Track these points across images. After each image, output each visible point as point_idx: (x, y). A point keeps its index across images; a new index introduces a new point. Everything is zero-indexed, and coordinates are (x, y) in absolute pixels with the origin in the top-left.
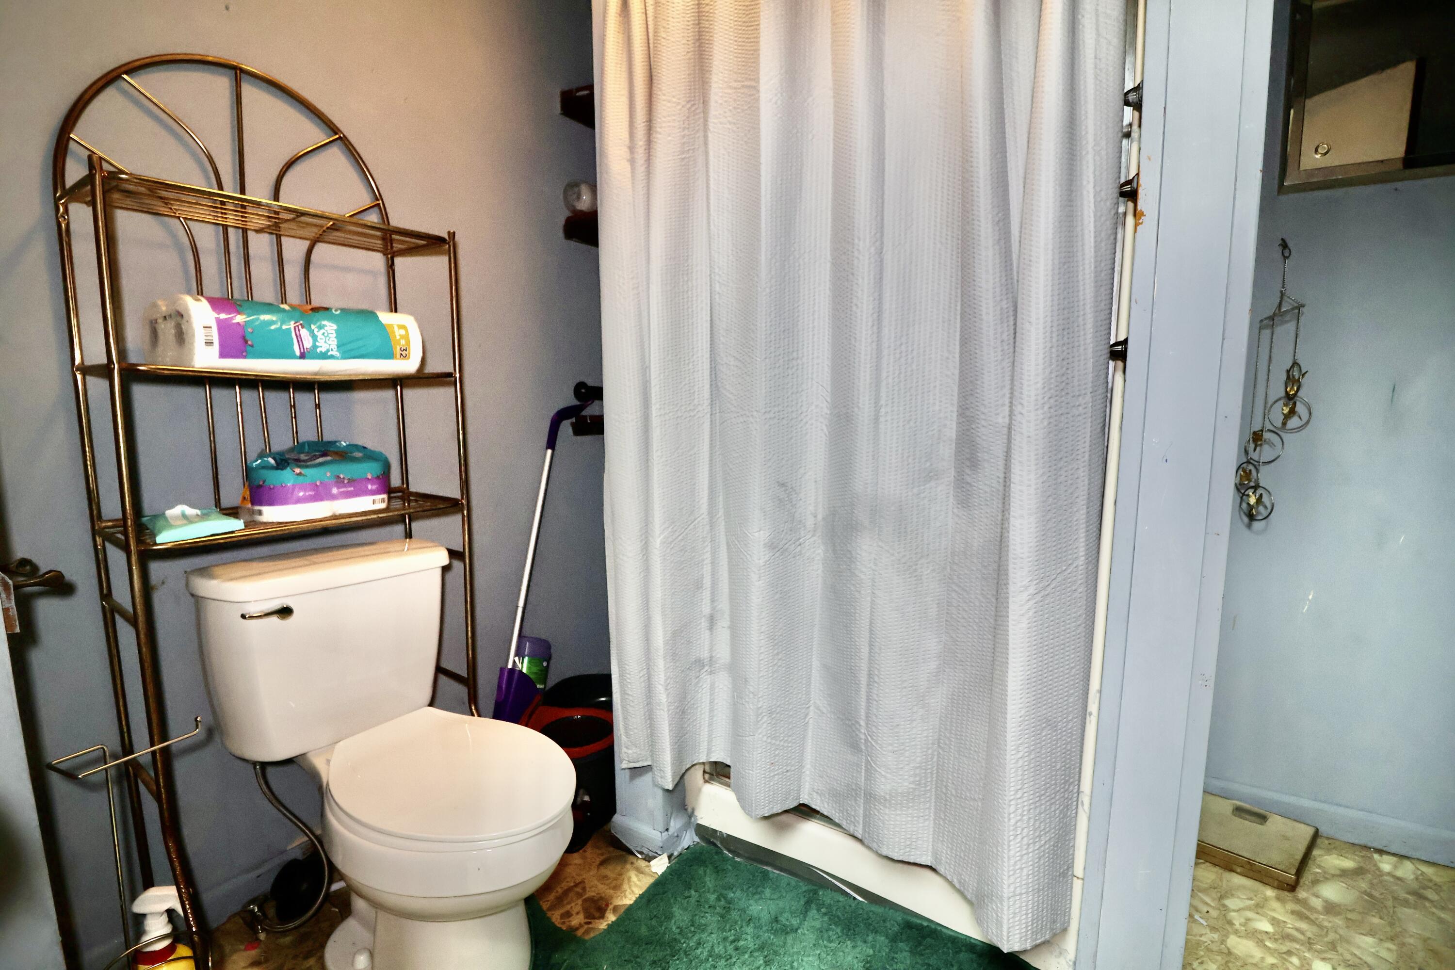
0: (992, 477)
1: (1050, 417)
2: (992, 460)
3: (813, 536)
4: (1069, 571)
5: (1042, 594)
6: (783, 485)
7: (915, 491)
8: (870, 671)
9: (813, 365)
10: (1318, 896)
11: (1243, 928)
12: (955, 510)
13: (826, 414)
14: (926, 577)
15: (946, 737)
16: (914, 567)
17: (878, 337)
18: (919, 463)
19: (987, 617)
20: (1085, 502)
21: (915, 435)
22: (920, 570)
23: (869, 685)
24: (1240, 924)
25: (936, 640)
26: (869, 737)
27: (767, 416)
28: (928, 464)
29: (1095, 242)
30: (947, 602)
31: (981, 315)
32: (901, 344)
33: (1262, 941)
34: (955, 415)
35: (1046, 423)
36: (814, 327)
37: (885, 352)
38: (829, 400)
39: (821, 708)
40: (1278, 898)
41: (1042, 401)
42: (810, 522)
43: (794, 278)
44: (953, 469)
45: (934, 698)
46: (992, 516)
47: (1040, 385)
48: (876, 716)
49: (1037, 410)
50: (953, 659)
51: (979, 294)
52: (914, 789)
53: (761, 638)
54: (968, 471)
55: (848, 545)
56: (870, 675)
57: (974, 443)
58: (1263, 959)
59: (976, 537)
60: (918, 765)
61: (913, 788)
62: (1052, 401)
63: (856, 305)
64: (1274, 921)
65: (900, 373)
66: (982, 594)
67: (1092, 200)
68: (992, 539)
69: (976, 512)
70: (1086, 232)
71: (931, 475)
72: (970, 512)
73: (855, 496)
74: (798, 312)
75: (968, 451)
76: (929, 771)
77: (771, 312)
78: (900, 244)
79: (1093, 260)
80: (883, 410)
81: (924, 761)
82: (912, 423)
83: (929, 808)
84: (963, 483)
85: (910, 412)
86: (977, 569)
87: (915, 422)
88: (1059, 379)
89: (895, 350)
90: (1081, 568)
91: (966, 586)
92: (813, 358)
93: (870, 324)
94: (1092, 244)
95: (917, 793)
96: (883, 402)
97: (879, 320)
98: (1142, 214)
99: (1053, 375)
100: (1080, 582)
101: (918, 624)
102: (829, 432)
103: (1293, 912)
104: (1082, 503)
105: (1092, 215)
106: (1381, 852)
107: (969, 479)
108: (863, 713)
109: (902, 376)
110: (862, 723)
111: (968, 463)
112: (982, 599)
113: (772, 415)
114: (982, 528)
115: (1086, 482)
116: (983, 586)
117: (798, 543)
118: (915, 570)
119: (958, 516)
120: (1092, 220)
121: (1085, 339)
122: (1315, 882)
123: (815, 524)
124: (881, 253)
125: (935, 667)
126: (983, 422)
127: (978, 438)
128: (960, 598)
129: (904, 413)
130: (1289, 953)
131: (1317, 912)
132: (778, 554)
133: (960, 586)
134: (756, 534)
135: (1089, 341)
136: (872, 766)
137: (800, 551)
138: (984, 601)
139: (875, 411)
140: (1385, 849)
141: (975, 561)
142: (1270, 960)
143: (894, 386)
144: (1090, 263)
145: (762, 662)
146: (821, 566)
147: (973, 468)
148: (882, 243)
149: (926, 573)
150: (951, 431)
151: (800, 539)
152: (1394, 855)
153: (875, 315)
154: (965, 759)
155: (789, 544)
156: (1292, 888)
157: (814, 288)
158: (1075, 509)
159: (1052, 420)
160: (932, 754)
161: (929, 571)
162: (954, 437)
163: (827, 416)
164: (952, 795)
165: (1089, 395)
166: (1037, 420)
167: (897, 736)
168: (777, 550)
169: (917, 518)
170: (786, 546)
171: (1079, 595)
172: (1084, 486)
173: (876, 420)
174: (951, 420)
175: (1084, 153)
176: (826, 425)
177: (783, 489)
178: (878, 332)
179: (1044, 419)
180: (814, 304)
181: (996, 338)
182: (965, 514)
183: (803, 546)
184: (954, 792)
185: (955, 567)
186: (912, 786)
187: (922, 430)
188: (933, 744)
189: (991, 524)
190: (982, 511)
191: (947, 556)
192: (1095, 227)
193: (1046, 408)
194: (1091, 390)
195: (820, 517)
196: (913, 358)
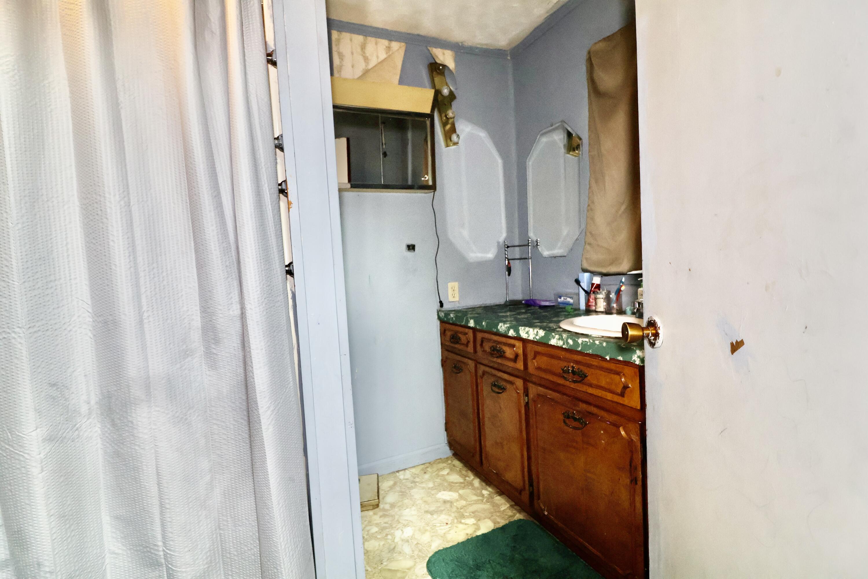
0: (230, 347)
1: (267, 309)
2: (229, 337)
3: (88, 419)
4: (287, 391)
5: (277, 409)
6: (53, 385)
7: (178, 366)
8: (161, 503)
9: (71, 285)
10: (386, 504)
11: (368, 536)
12: (208, 373)
13: (89, 322)
14: (194, 421)
15: (223, 520)
16: (185, 418)
17: (134, 264)
18: (178, 346)
19: (240, 433)
20: (288, 352)
21: (172, 328)
22: (189, 418)
23: (162, 513)
24: (366, 535)
25: (207, 460)
26: (167, 551)
27: (31, 330)
28: (184, 347)
29: (273, 215)
30: (211, 432)
31: (211, 251)
32: (153, 268)
33: (376, 537)
34: (199, 312)
35: (265, 313)
36: (68, 255)
37: (142, 274)
38: (90, 311)
39: (116, 552)
40: (375, 514)
41: (261, 301)
42: (84, 409)
43: (44, 216)
44: (202, 346)
45: (211, 500)
46: (233, 371)
47: (258, 292)
48: (172, 533)
49: (259, 306)
50: (220, 468)
51: (208, 238)
52: (209, 567)
53: (51, 521)
54: (213, 346)
55: (129, 417)
56: (162, 506)
57: (216, 329)
58: (379, 545)
59: (224, 386)
60: (208, 550)
61: (207, 568)
62: (266, 300)
63: (113, 241)
64: (377, 525)
65: (155, 288)
66: (234, 420)
67: (268, 193)
68: (235, 385)
69: (222, 370)
70: (268, 209)
71: (188, 353)
72: (218, 371)
73: (131, 379)
74: (51, 243)
75: (212, 334)
76: (216, 549)
77: (26, 243)
78: (143, 201)
79: (273, 224)
80: (146, 315)
81: (212, 544)
82: (169, 321)
83: (220, 574)
84: (211, 354)
85: (167, 313)
86: (229, 406)
87: (171, 320)
88: (267, 288)
89: (149, 272)
90: (292, 388)
91: (222, 418)
92: (70, 279)
93: (127, 254)
94: (272, 216)
95: (210, 569)
96: (145, 308)
97: (133, 252)
98: (291, 203)
99: (265, 286)
100: (292, 395)
101: (193, 455)
102: (94, 335)
103: (381, 517)
104: (287, 353)
105: (269, 201)
106: (398, 471)
107: (215, 351)
108: (159, 537)
109: (157, 290)
110: (160, 543)
111: (213, 341)
112: (235, 423)
113: (35, 329)
114: (228, 379)
115: (287, 341)
116: (234, 415)
117: (75, 428)
118: (186, 419)
119: (209, 376)
120: (270, 203)
121: (276, 266)
122: (383, 498)
123: (89, 409)
124: (129, 206)
125: (209, 478)
126: (221, 315)
127: (218, 325)
128: (219, 427)
129: (162, 315)
130: (387, 535)
131: (389, 510)
132: (57, 445)
133: (218, 420)
134: (34, 433)
135: (277, 267)
136: (173, 570)
137: (78, 435)
138: (236, 424)
139: (139, 316)
140: (399, 470)
141: (226, 401)
142: (382, 543)
143: (151, 297)
144: (272, 226)
145: (55, 541)
146: (99, 441)
147: (217, 344)
148: (129, 199)
149: (193, 419)
150: (197, 322)
151: (75, 425)
152: (402, 470)
153: (130, 249)
154: (239, 527)
155: (67, 432)
156: (377, 506)
157: (65, 225)
158: (285, 357)
159: (268, 311)
160: (217, 537)
161: (195, 417)
162: (200, 326)
163: (91, 323)
164: (235, 555)
165: (282, 295)
166: (260, 312)
167: (190, 538)
168: (56, 440)
169: (182, 384)
170: (65, 434)
171: (293, 403)
172: (286, 344)
173: (141, 322)
174: (197, 316)
175: (260, 167)
176: (90, 330)
177: (55, 388)
178: (134, 260)
179: (264, 310)
180: (66, 238)
181: (223, 265)
182: (214, 373)
183: (79, 430)
184: (235, 553)
185: (213, 409)
186: (206, 566)
187: (177, 324)
188: (216, 530)
189: (234, 376)
190: (226, 369)
191: (206, 404)
192: (272, 207)
193: (264, 305)
194: (282, 292)
195: (93, 402)
196: (163, 277)
